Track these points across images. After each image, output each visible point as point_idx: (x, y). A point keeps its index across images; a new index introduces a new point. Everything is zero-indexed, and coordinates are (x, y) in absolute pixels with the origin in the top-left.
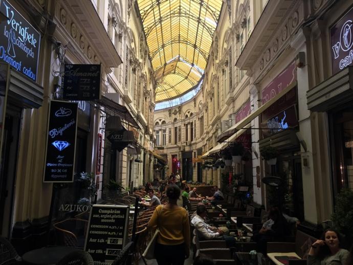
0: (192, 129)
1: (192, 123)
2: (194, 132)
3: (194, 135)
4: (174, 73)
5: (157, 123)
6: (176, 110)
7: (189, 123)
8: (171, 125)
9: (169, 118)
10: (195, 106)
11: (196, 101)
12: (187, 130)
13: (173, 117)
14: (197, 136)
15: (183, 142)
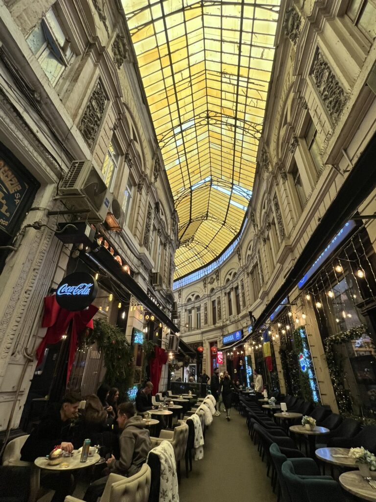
1: (237, 287)
2: (241, 299)
3: (241, 303)
5: (189, 299)
6: (212, 278)
7: (233, 288)
8: (207, 298)
9: (204, 290)
10: (240, 259)
11: (240, 251)
12: (230, 301)
13: (209, 287)
14: (247, 303)
15: (225, 321)
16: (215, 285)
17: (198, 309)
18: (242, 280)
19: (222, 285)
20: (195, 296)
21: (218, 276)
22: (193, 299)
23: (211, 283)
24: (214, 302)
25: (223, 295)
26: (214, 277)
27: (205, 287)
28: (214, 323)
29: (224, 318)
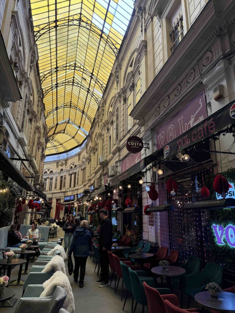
0: (75, 178)
1: (75, 173)
2: (76, 180)
3: (76, 182)
4: (64, 133)
5: (46, 172)
6: (62, 163)
8: (58, 174)
10: (79, 160)
11: (80, 156)
12: (71, 179)
13: (60, 168)
14: (79, 183)
17: (52, 179)
18: (78, 171)
19: (68, 169)
20: (50, 171)
21: (66, 163)
23: (62, 166)
24: (62, 177)
25: (68, 174)
27: (57, 167)
28: (61, 189)
29: (67, 187)
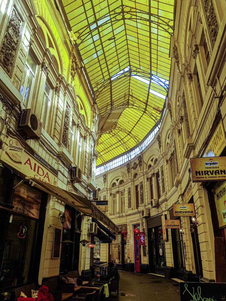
3: (161, 188)
7: (154, 173)
8: (131, 183)
9: (128, 175)
10: (160, 146)
11: (160, 138)
12: (151, 186)
13: (133, 171)
14: (167, 189)
15: (147, 204)
16: (138, 170)
17: (122, 193)
18: (162, 167)
19: (145, 170)
20: (119, 181)
21: (140, 162)
22: (117, 183)
23: (134, 168)
24: (137, 187)
25: (146, 180)
26: (137, 162)
27: (129, 172)
28: (137, 207)
29: (147, 202)
